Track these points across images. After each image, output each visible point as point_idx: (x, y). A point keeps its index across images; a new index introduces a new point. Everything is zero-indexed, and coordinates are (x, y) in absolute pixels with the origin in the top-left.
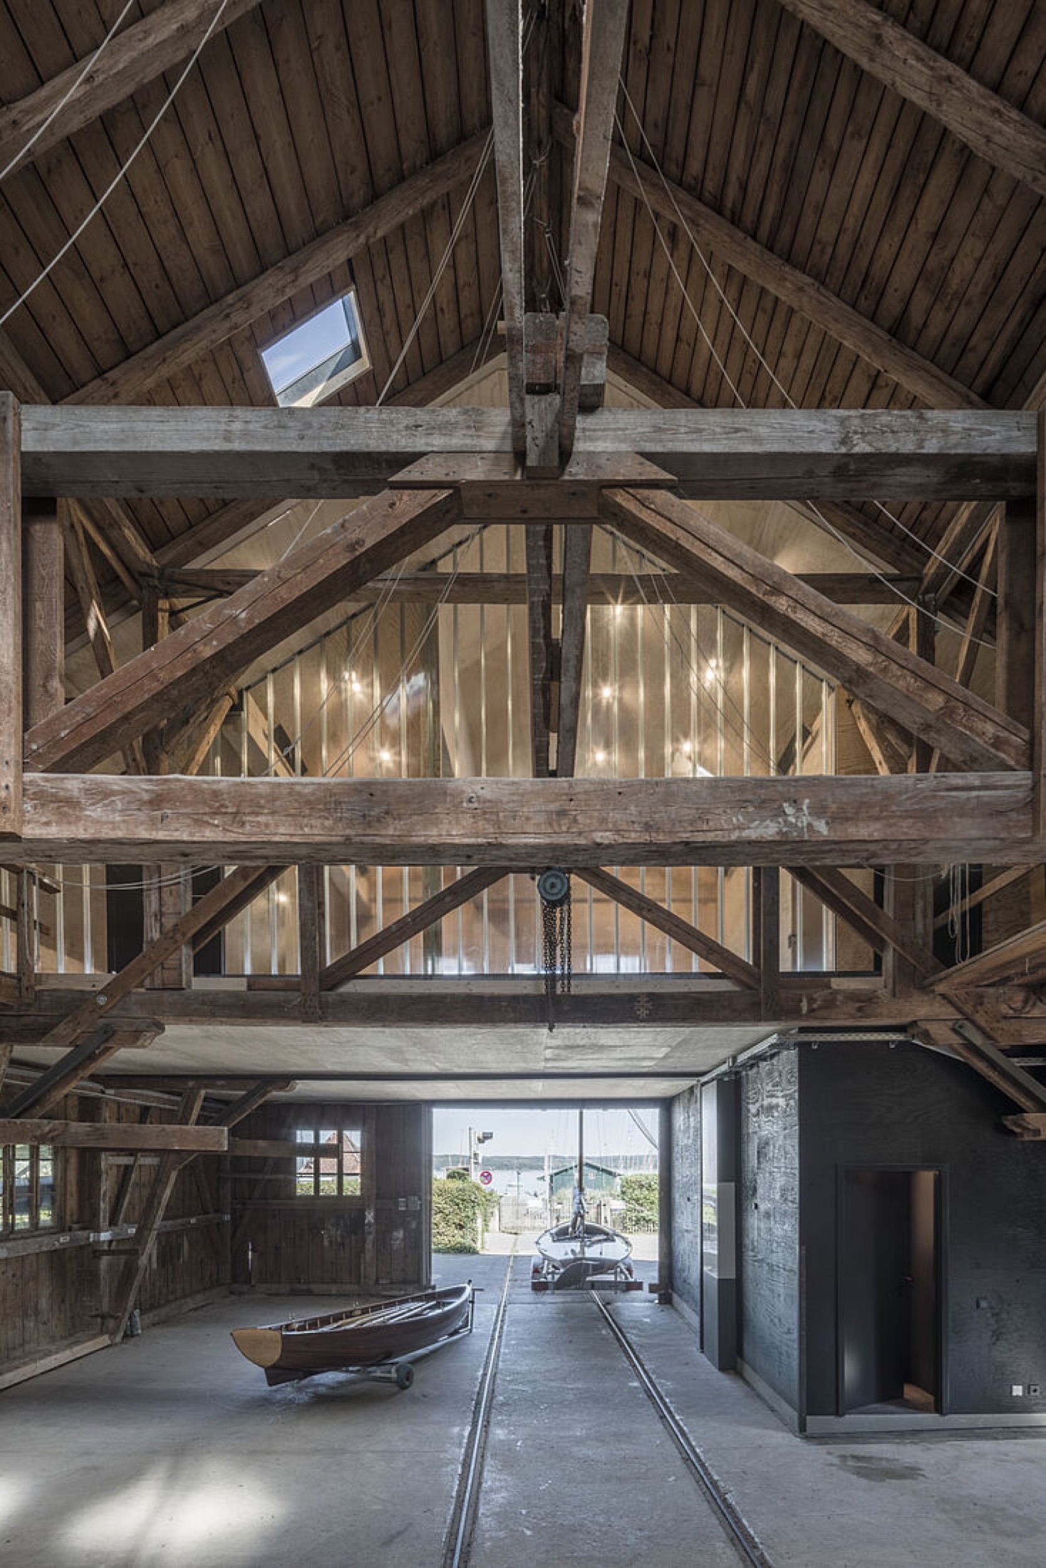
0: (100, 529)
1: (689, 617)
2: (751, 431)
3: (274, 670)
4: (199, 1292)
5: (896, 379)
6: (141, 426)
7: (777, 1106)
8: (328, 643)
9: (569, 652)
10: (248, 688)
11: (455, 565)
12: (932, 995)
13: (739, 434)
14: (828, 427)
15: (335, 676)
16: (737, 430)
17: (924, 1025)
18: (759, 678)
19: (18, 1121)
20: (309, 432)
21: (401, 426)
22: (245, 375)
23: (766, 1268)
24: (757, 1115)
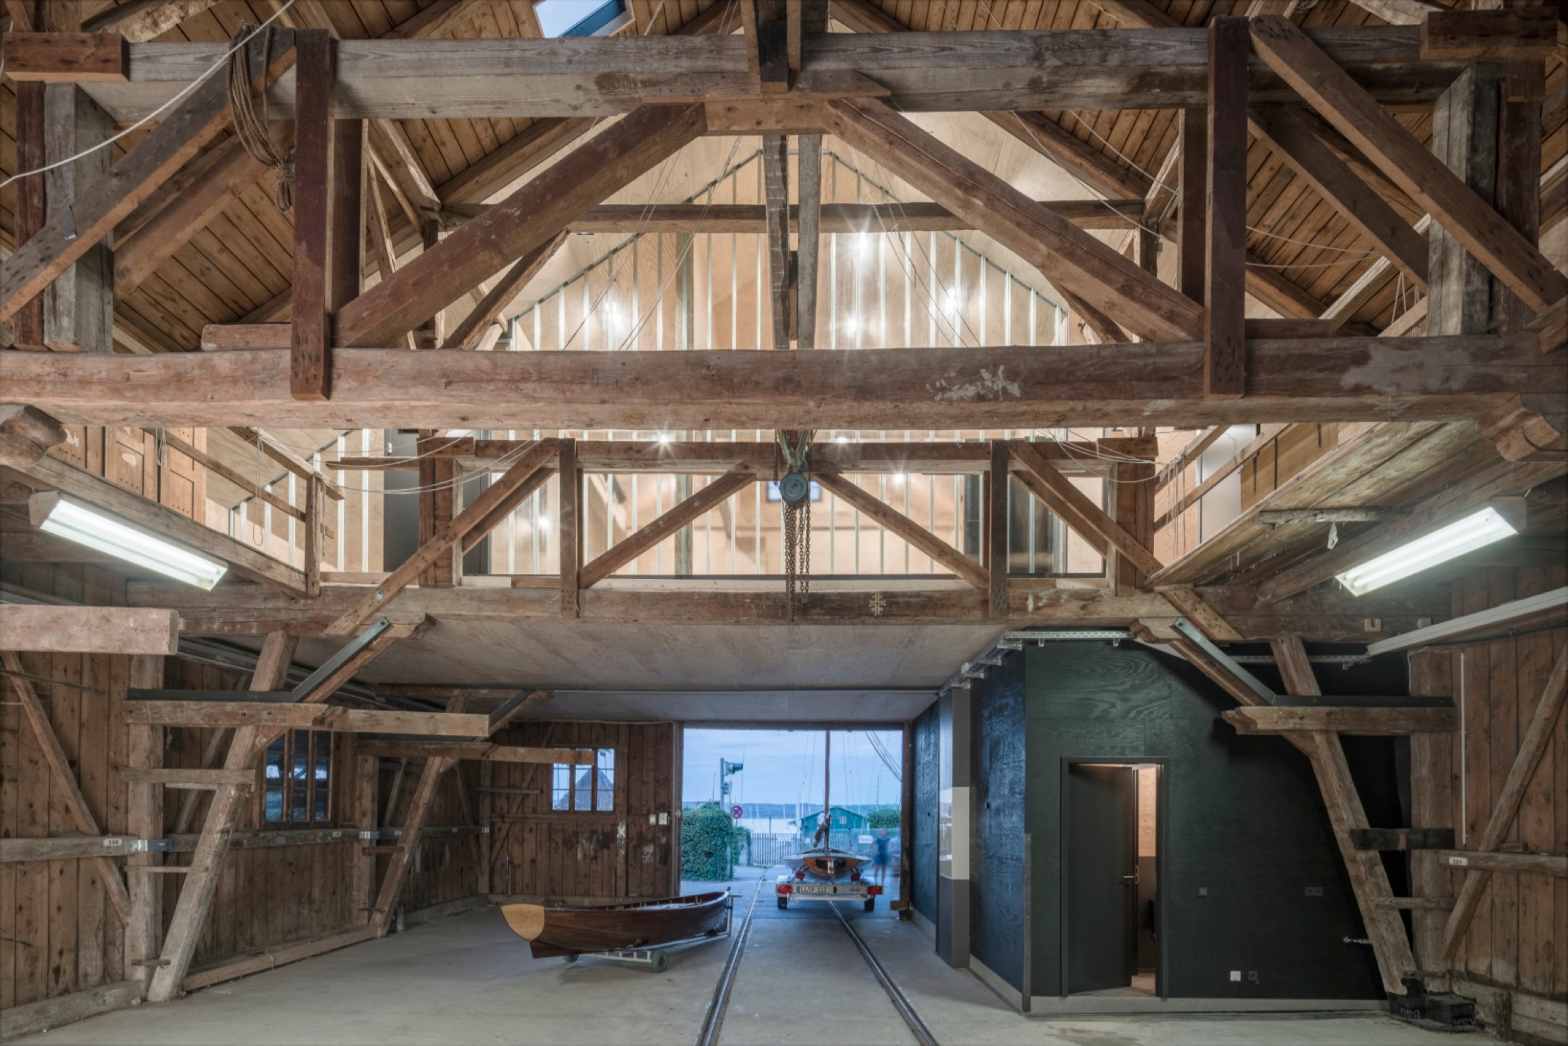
0: (389, 167)
1: (929, 248)
2: (955, 50)
3: (541, 301)
4: (458, 899)
5: (1114, 17)
6: (436, 55)
7: (1007, 705)
8: (591, 275)
9: (804, 261)
10: (517, 318)
11: (710, 198)
12: (1152, 595)
13: (945, 53)
14: (1023, 45)
15: (595, 306)
16: (943, 49)
17: (1144, 622)
18: (996, 307)
19: (302, 705)
20: (576, 58)
21: (654, 52)
22: (521, 27)
23: (996, 862)
24: (990, 718)
